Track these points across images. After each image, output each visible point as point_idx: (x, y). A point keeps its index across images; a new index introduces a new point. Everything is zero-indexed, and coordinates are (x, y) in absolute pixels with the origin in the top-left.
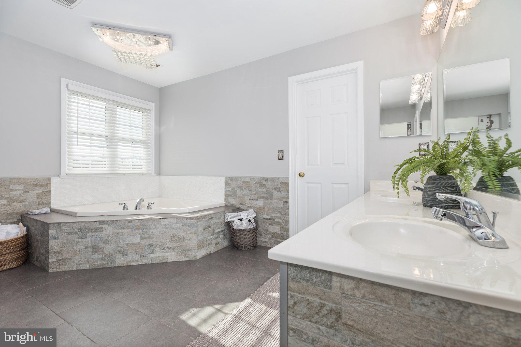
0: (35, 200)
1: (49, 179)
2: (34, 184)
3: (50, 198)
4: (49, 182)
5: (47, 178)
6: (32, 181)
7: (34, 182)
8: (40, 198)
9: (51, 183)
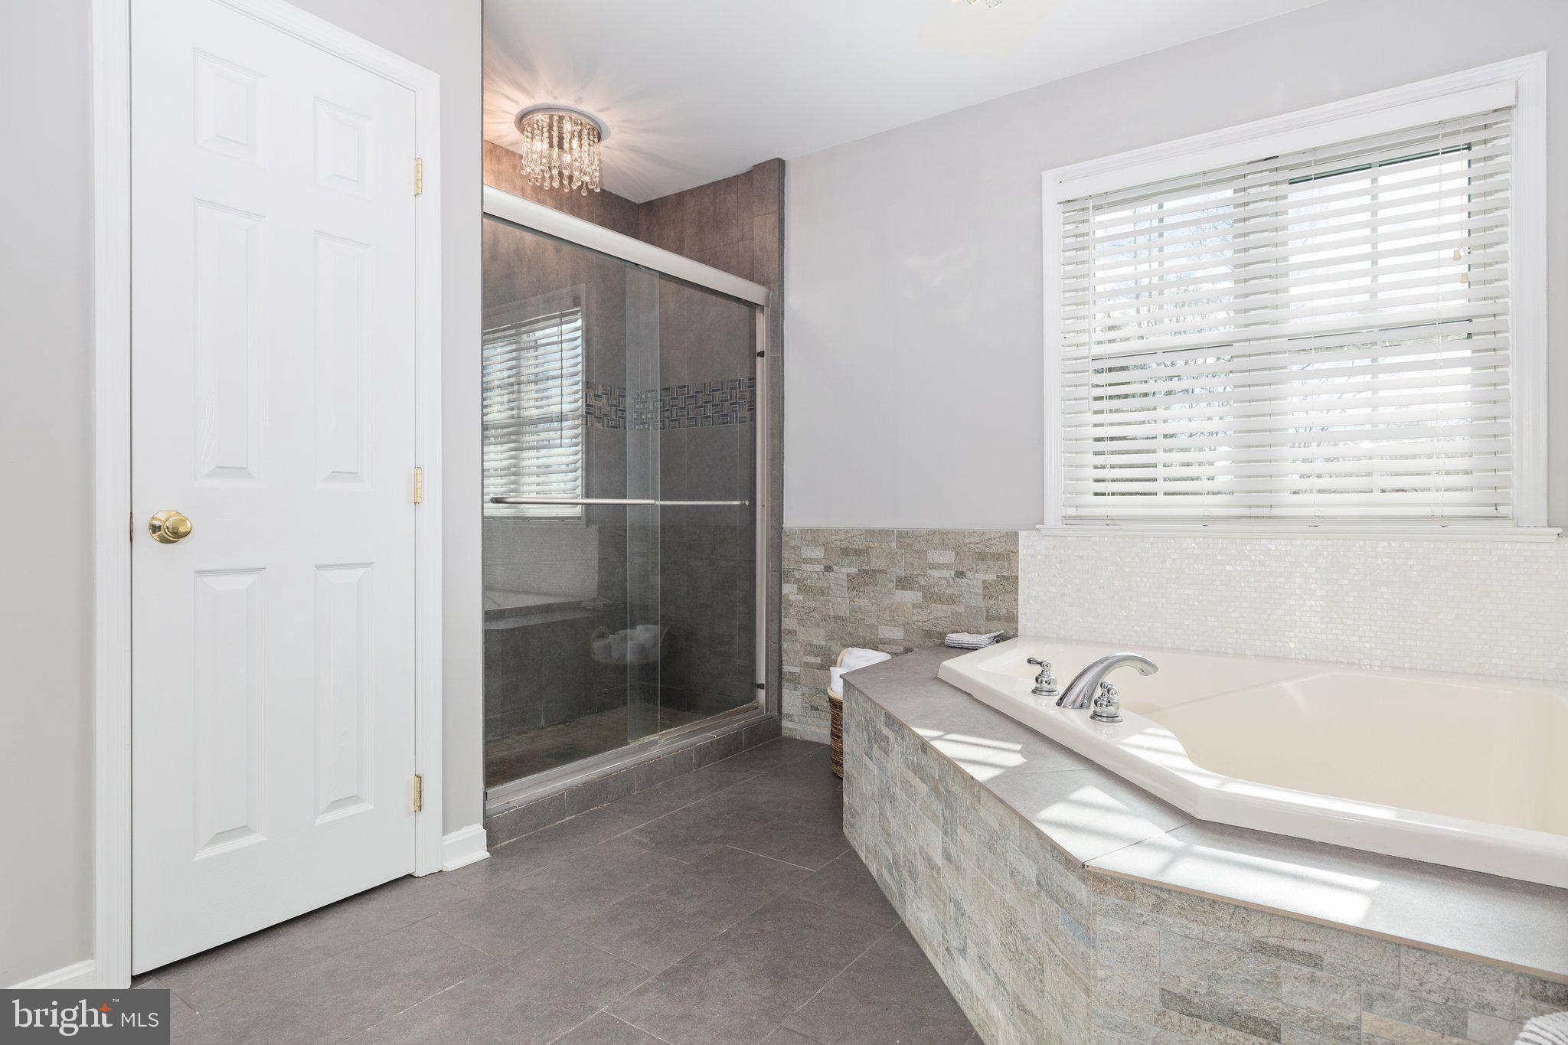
0: (980, 602)
1: (1014, 537)
2: (977, 550)
3: (1016, 600)
4: (1012, 547)
5: (1007, 533)
6: (972, 540)
7: (978, 544)
8: (991, 597)
9: (1018, 551)
